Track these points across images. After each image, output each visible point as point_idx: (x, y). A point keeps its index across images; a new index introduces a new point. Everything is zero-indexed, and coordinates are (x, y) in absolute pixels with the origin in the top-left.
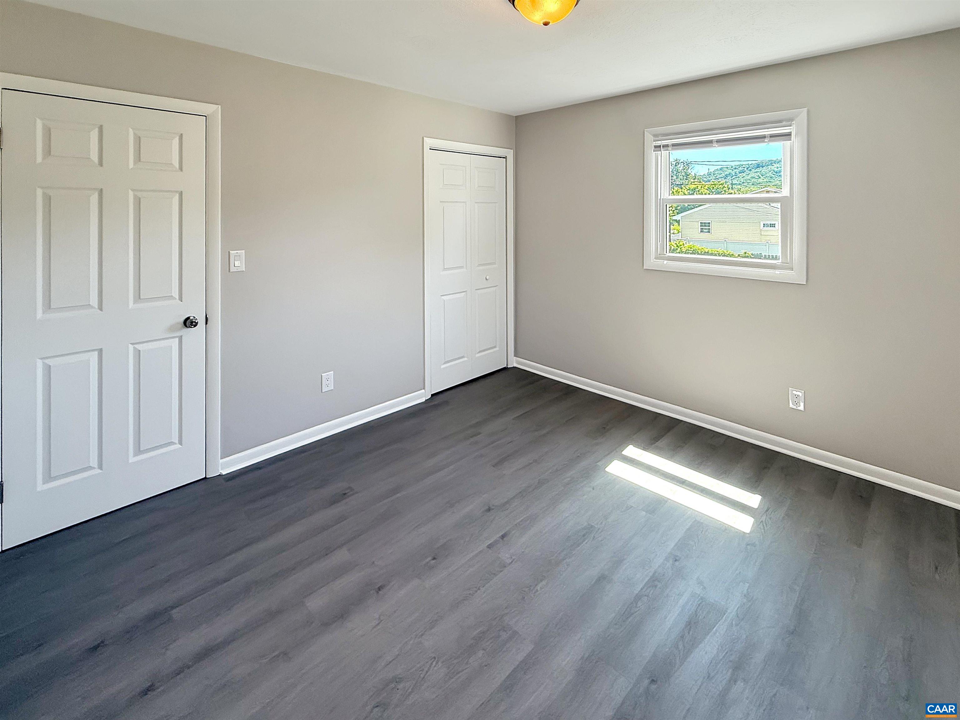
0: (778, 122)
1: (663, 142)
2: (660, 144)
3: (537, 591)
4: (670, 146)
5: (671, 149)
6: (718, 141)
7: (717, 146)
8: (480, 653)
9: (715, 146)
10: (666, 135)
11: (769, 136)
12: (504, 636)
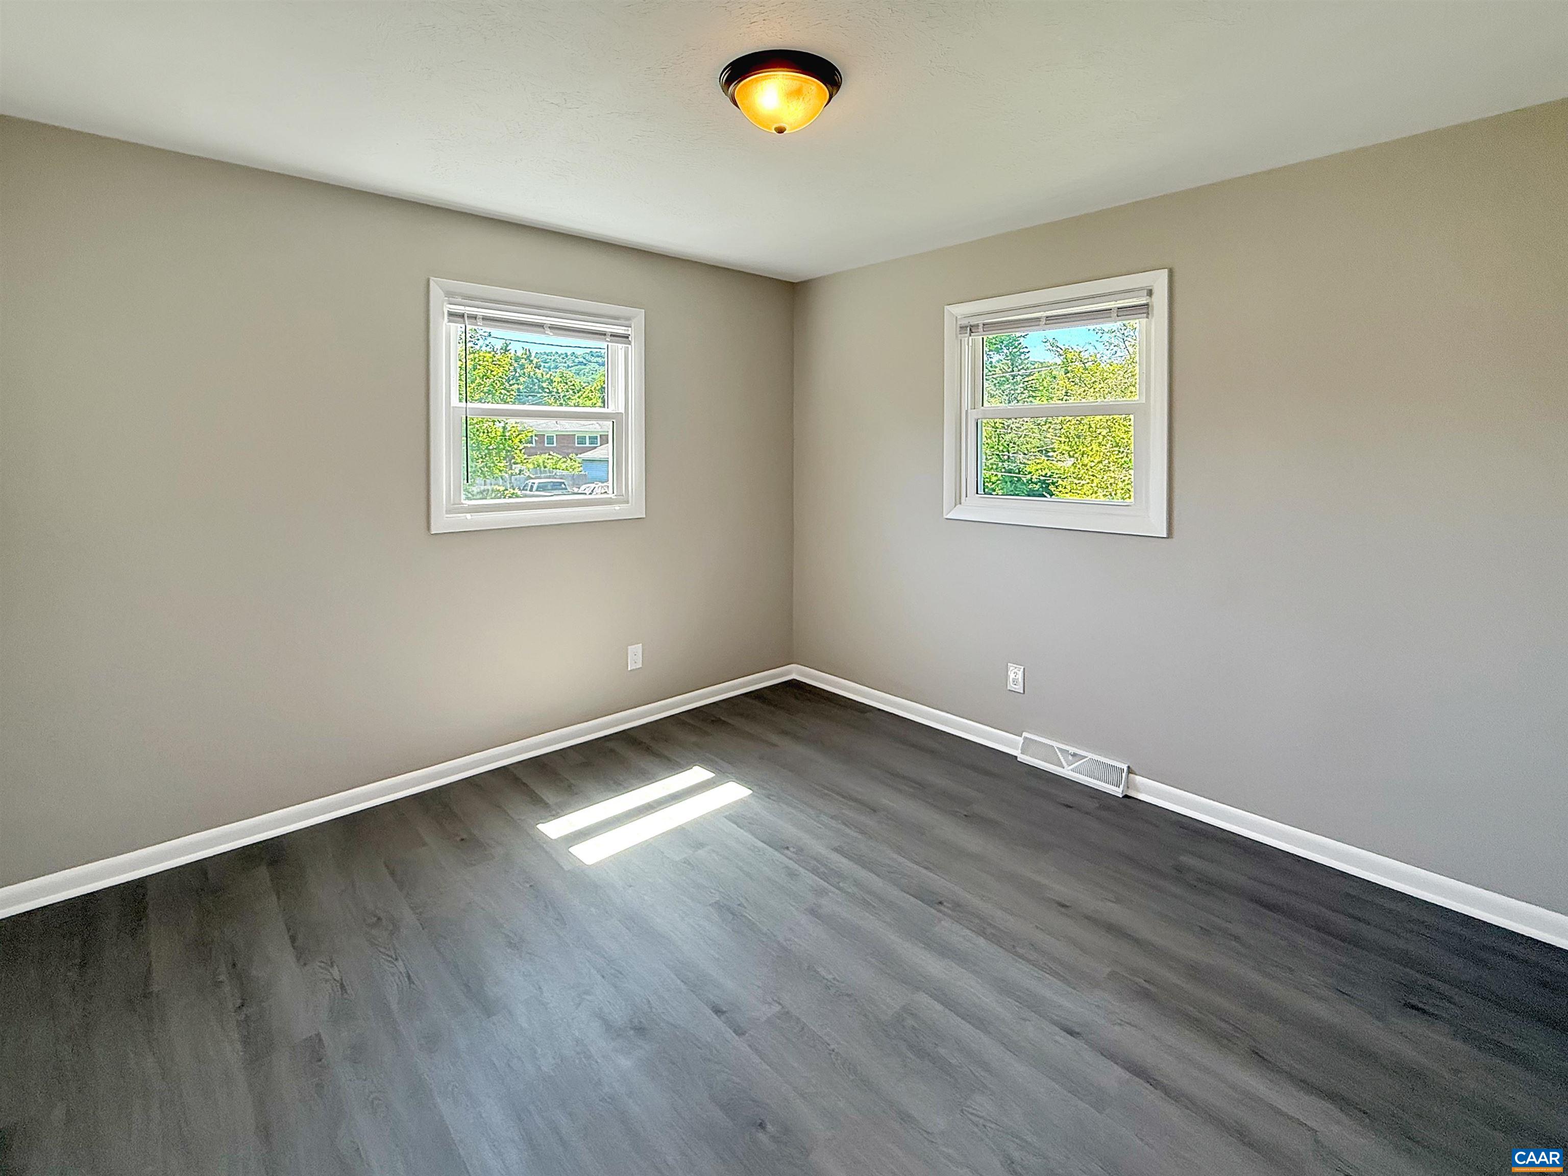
0: (615, 319)
1: (467, 308)
2: (463, 312)
3: (834, 979)
4: (480, 318)
5: (481, 324)
6: (552, 327)
7: (552, 334)
8: (942, 1051)
9: (547, 334)
10: (470, 298)
11: (610, 334)
12: (910, 1022)
